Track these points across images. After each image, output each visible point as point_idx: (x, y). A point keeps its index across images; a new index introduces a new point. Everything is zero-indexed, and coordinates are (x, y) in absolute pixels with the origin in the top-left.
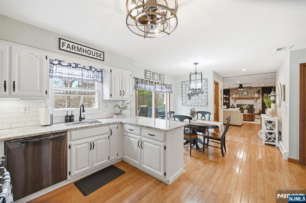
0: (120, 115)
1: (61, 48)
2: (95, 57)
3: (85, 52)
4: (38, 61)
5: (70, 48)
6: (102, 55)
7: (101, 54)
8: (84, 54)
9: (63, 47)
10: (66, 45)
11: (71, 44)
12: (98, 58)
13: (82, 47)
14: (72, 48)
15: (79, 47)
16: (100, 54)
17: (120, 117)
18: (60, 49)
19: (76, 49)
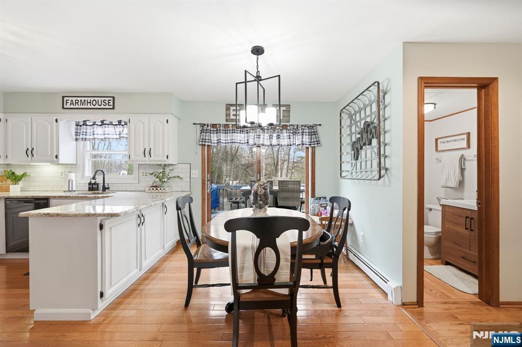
0: (155, 189)
1: (65, 107)
2: (102, 107)
3: (89, 104)
4: (49, 126)
5: (73, 104)
6: (112, 102)
7: (111, 100)
8: (89, 106)
9: (66, 105)
10: (69, 102)
11: (74, 99)
12: (107, 107)
13: (86, 99)
14: (76, 103)
15: (83, 99)
16: (109, 100)
17: (153, 191)
18: (63, 108)
19: (79, 103)
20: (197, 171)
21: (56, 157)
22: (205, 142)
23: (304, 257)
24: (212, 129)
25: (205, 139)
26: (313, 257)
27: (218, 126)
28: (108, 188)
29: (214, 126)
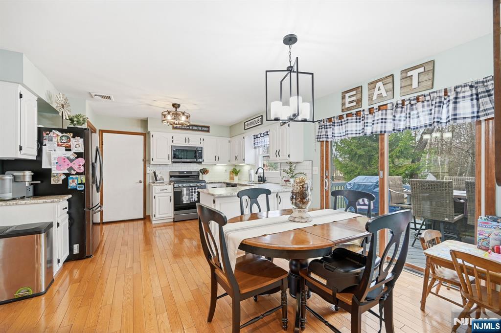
20: (317, 168)
21: (244, 160)
22: (320, 138)
23: (312, 275)
24: (328, 124)
25: (320, 136)
26: (324, 282)
27: (333, 119)
28: (266, 181)
29: (330, 120)
